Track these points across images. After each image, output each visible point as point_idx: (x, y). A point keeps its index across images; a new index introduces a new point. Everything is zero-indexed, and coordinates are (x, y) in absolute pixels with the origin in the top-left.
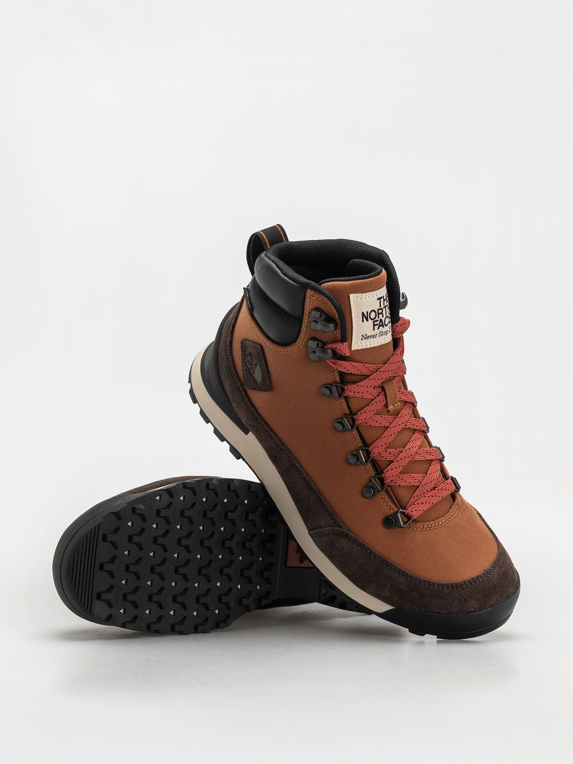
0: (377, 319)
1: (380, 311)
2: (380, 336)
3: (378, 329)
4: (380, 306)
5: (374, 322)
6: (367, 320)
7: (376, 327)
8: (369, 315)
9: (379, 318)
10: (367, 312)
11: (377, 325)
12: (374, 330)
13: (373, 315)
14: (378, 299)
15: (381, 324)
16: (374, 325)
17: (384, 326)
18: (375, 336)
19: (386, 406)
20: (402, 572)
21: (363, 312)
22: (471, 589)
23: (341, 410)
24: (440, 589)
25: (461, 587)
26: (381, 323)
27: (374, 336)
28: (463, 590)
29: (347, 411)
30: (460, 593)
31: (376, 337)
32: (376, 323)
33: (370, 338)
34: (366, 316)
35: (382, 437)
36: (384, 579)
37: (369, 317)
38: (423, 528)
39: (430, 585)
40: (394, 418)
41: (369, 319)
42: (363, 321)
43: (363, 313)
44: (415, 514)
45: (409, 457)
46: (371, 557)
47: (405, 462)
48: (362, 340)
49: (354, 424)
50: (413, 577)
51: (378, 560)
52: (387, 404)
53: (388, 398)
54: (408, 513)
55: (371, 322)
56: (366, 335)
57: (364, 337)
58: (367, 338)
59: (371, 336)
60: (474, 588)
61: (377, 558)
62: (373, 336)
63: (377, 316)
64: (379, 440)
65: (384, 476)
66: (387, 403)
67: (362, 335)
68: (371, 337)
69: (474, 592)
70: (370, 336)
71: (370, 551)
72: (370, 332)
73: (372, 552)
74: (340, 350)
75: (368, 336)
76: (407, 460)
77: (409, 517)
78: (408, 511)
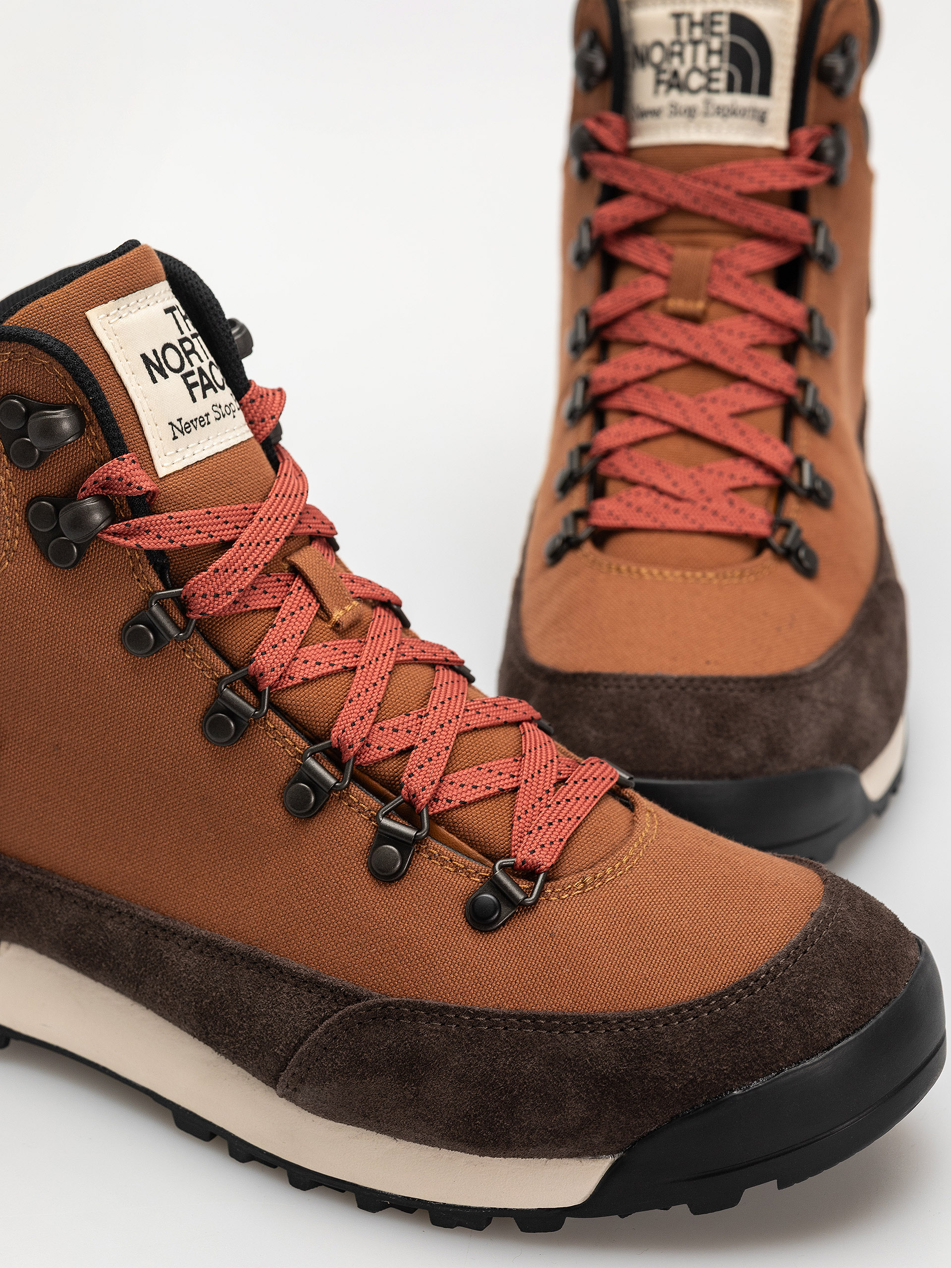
0: (187, 368)
1: (187, 346)
2: (219, 419)
3: (205, 396)
4: (182, 333)
5: (185, 377)
6: (166, 376)
7: (198, 391)
8: (162, 361)
9: (192, 365)
10: (155, 352)
11: (195, 384)
12: (194, 400)
13: (173, 359)
14: (167, 311)
15: (206, 382)
16: (190, 387)
17: (218, 389)
18: (205, 418)
19: (323, 613)
20: (589, 1023)
21: (144, 354)
22: (803, 972)
23: (205, 673)
24: (719, 1014)
25: (772, 981)
26: (204, 379)
27: (203, 421)
28: (784, 984)
29: (225, 669)
30: (779, 996)
31: (209, 423)
32: (191, 380)
33: (196, 428)
34: (157, 364)
35: (351, 694)
36: (547, 1073)
37: (164, 366)
38: (585, 886)
39: (683, 1019)
40: (362, 644)
41: (167, 371)
42: (154, 381)
43: (144, 357)
44: (544, 859)
45: (453, 721)
46: (482, 1031)
47: (448, 736)
48: (175, 438)
49: (259, 694)
50: (626, 1019)
51: (506, 1028)
52: (325, 611)
53: (321, 590)
54: (523, 862)
55: (175, 379)
56: (180, 420)
57: (178, 428)
58: (186, 428)
59: (196, 420)
60: (812, 968)
61: (498, 1024)
62: (200, 422)
63: (186, 360)
64: (345, 706)
65: (409, 796)
66: (322, 608)
67: (170, 423)
68: (194, 422)
69: (815, 978)
70: (192, 421)
71: (469, 1014)
72: (191, 411)
73: (477, 1013)
74: (121, 479)
75: (186, 423)
76: (452, 730)
77: (529, 873)
78: (522, 855)
